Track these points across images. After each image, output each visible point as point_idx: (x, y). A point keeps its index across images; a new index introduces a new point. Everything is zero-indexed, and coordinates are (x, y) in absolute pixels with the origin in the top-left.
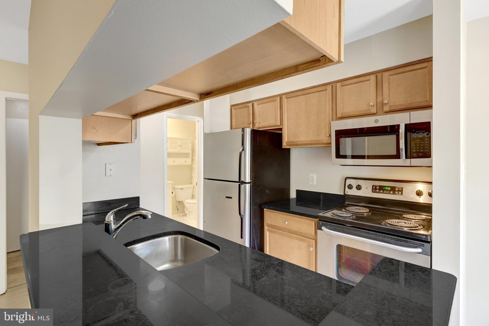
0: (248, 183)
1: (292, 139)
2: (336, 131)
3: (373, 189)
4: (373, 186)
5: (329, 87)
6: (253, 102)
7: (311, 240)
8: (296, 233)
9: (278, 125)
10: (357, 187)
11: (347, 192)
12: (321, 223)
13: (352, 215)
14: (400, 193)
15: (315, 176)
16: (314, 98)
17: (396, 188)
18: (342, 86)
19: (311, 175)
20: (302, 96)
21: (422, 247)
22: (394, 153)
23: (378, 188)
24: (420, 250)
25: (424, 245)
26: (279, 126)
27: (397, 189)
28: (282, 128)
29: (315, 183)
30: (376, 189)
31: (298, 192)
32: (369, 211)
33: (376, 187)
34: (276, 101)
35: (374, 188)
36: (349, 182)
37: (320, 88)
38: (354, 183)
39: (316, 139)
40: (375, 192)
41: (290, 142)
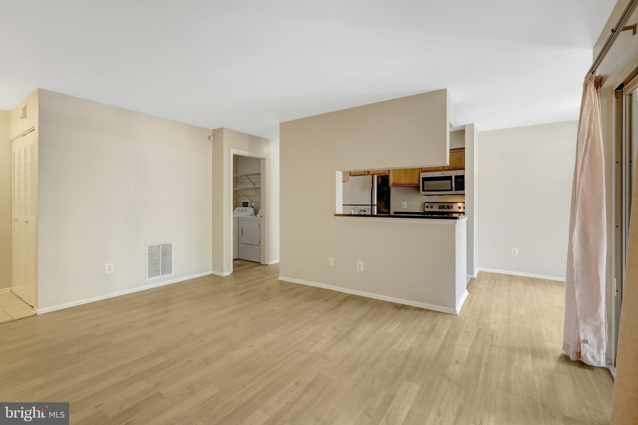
0: (376, 205)
1: (396, 182)
2: (423, 178)
4: (438, 206)
10: (430, 207)
11: (426, 210)
14: (451, 208)
15: (406, 203)
17: (450, 206)
19: (403, 202)
22: (450, 189)
26: (387, 174)
29: (406, 207)
30: (440, 207)
36: (426, 205)
38: (429, 205)
39: (410, 181)
40: (440, 209)
41: (395, 183)
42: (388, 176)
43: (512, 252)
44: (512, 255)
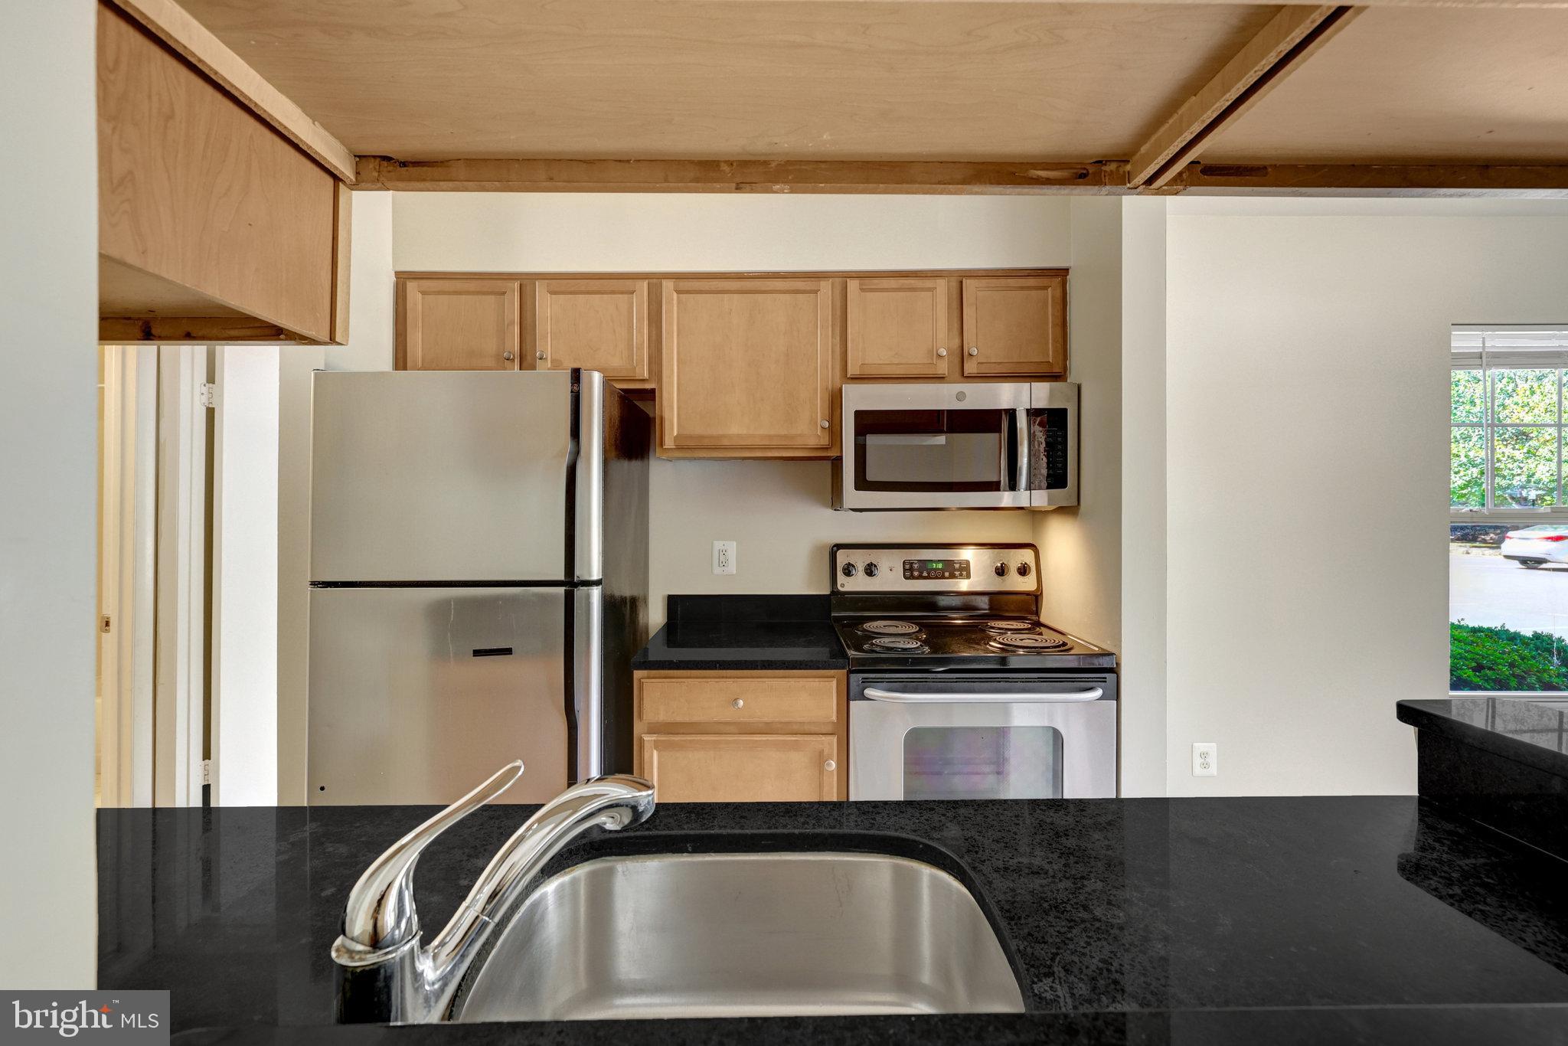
0: (597, 583)
2: (859, 414)
3: (905, 570)
4: (904, 562)
5: (825, 286)
6: (525, 282)
7: (823, 738)
8: (768, 729)
9: (641, 378)
10: (866, 569)
11: (843, 585)
12: (856, 678)
13: (921, 645)
14: (964, 573)
15: (732, 548)
16: (777, 308)
17: (955, 563)
18: (862, 290)
19: (718, 545)
20: (736, 296)
21: (1103, 684)
23: (916, 566)
24: (1099, 693)
25: (1106, 678)
26: (643, 380)
27: (957, 566)
28: (653, 391)
29: (732, 568)
30: (911, 569)
31: (674, 603)
32: (918, 628)
33: (911, 564)
34: (632, 293)
35: (907, 567)
36: (842, 557)
37: (799, 284)
38: (860, 559)
39: (783, 432)
40: (912, 577)
41: (691, 437)
42: (650, 395)
43: (1198, 761)
44: (1198, 770)
